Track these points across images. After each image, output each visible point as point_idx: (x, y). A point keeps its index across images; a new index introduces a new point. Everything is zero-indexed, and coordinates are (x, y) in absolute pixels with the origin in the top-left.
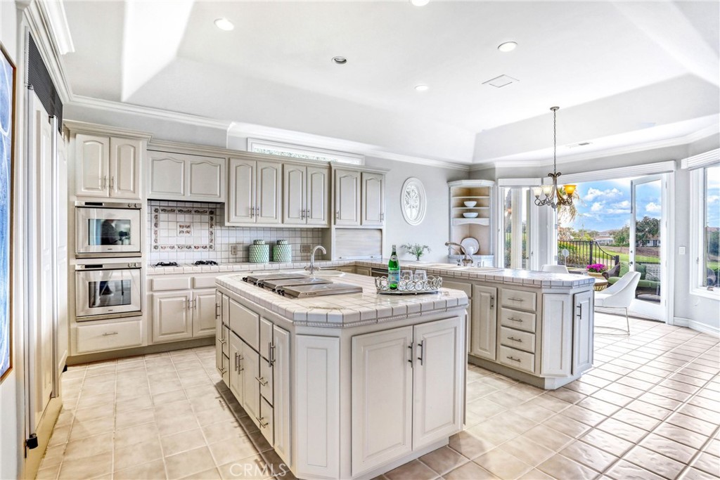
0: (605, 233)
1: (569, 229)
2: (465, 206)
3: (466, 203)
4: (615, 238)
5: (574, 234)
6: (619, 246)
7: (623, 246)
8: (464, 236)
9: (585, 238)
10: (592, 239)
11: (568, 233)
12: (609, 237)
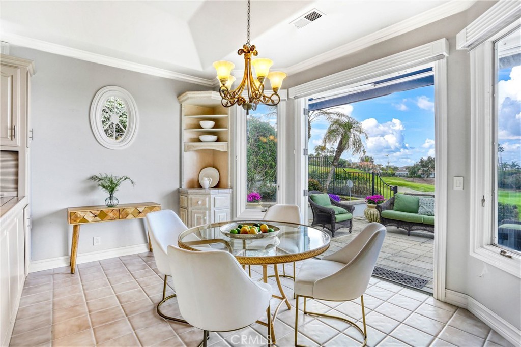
0: (403, 168)
1: (379, 165)
2: (202, 128)
3: (203, 123)
4: (409, 171)
5: (382, 169)
6: (411, 177)
7: (415, 177)
8: (204, 165)
9: (389, 172)
10: (394, 172)
11: (378, 168)
12: (405, 171)
